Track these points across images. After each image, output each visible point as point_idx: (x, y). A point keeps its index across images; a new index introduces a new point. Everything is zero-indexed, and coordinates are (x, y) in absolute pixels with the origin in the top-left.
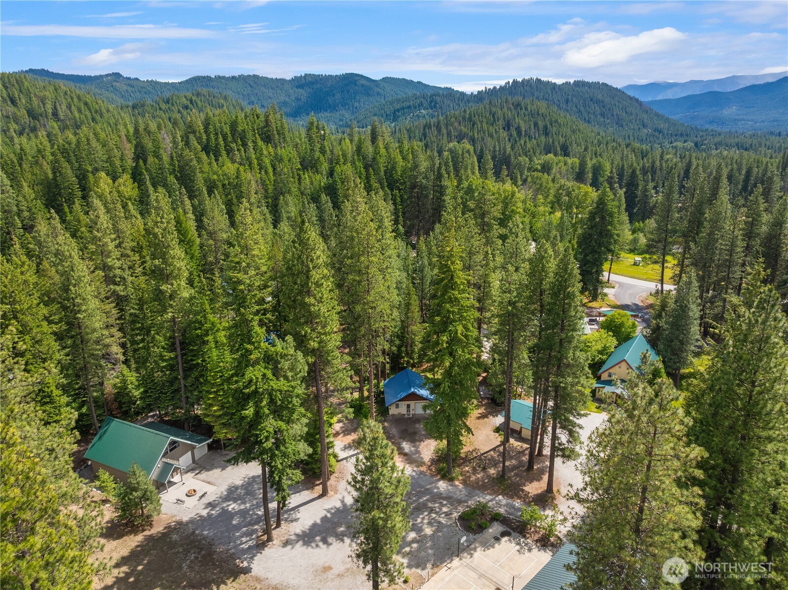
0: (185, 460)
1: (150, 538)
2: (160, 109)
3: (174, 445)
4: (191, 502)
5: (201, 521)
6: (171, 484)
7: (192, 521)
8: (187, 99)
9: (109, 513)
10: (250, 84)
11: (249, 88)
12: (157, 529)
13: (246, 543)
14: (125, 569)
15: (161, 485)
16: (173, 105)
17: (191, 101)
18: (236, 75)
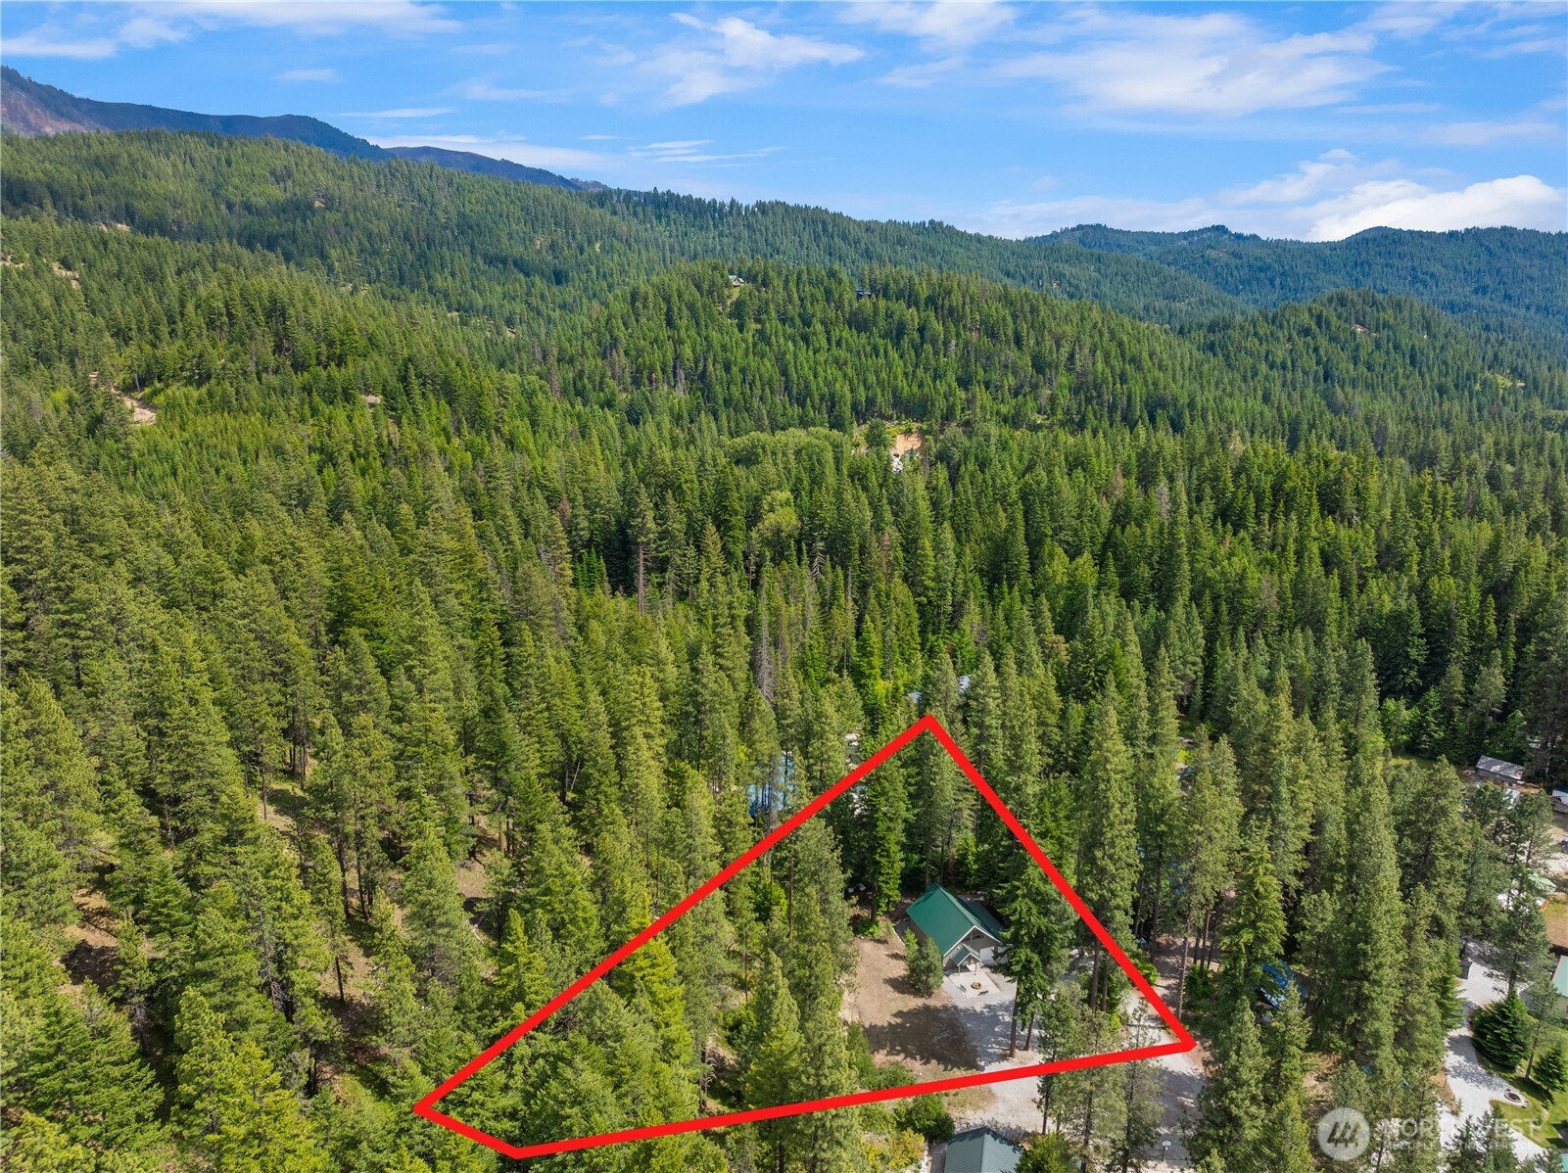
0: (987, 953)
1: (927, 1008)
2: (1256, 334)
3: (977, 935)
4: (972, 993)
5: (972, 1015)
6: (965, 969)
7: (966, 1011)
8: (1312, 315)
9: (899, 969)
10: (1488, 249)
11: (1485, 257)
12: (933, 1002)
13: (996, 1049)
14: (899, 1020)
15: (953, 967)
16: (1281, 327)
17: (1319, 319)
18: (1460, 227)
